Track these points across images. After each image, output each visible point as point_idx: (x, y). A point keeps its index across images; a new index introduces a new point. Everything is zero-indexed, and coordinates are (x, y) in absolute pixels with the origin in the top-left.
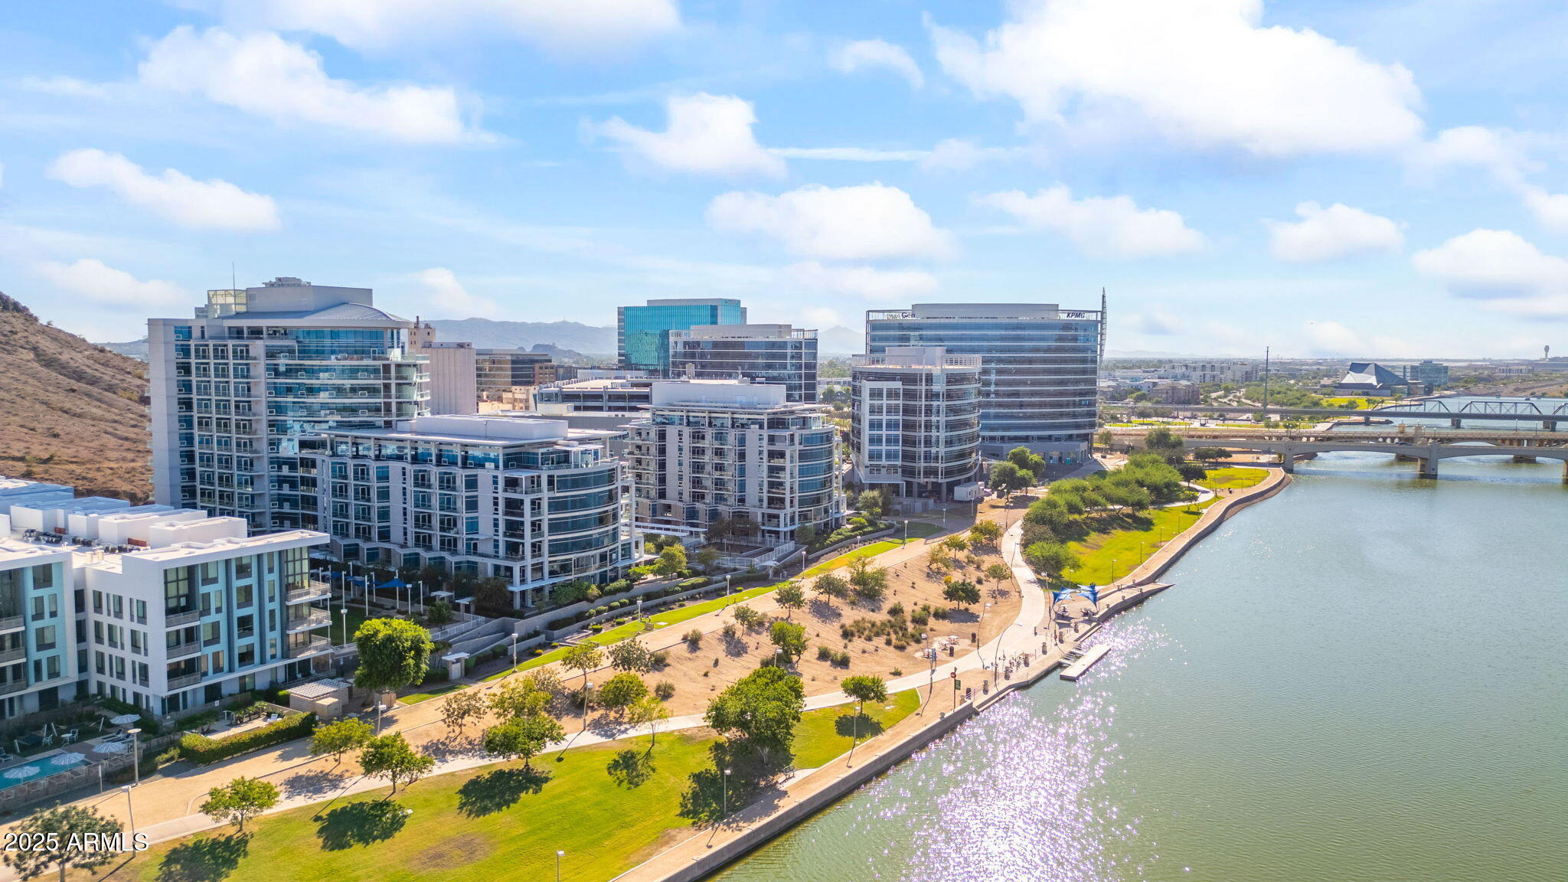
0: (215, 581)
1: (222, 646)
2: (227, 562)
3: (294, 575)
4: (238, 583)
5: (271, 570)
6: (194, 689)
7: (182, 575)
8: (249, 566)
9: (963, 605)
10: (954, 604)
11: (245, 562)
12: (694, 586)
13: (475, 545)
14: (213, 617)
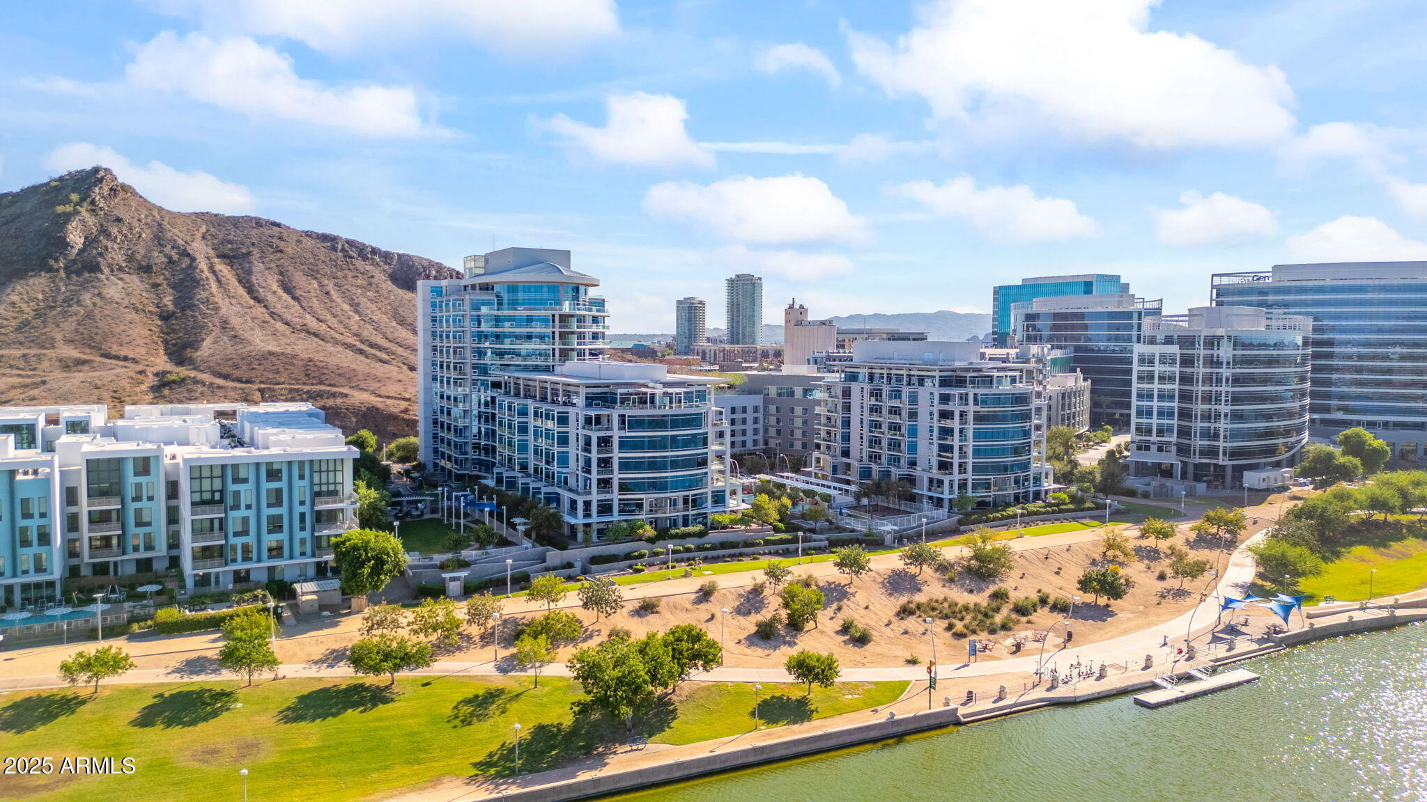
0: (245, 481)
1: (251, 539)
2: (258, 465)
3: (320, 484)
4: (267, 486)
5: (302, 477)
6: (223, 572)
7: (217, 472)
8: (280, 471)
9: (1102, 601)
10: (1090, 598)
11: (275, 467)
12: (782, 542)
13: (566, 478)
14: (243, 512)
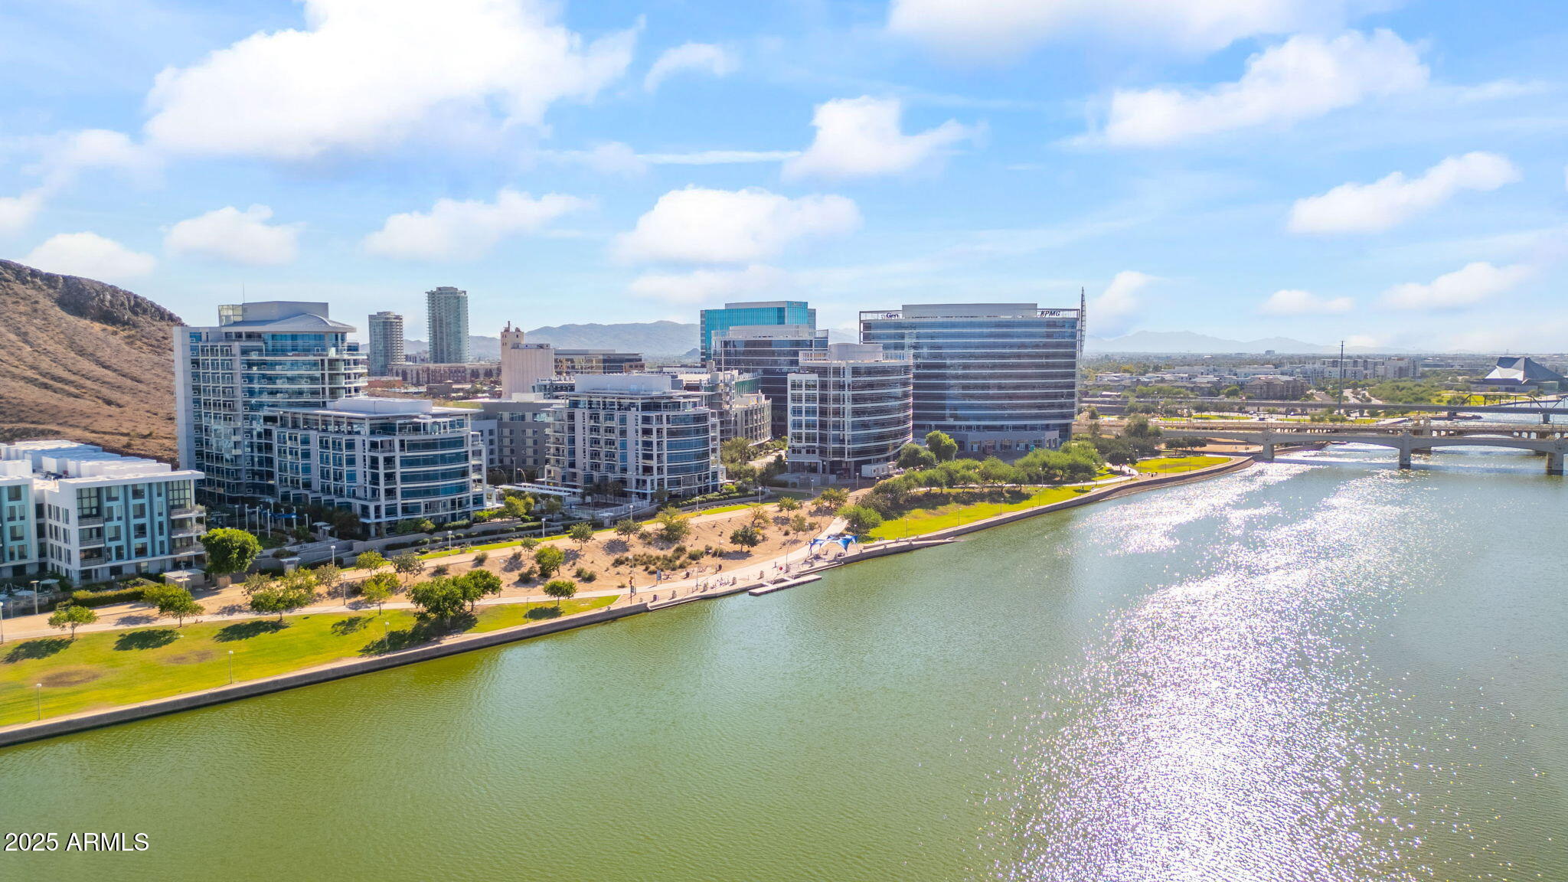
0: (116, 499)
1: (122, 542)
2: (125, 487)
3: (173, 500)
4: (133, 502)
5: (159, 495)
6: (101, 567)
7: (94, 494)
8: (143, 491)
9: (745, 548)
11: (139, 488)
12: (529, 528)
13: (354, 491)
14: (115, 523)
